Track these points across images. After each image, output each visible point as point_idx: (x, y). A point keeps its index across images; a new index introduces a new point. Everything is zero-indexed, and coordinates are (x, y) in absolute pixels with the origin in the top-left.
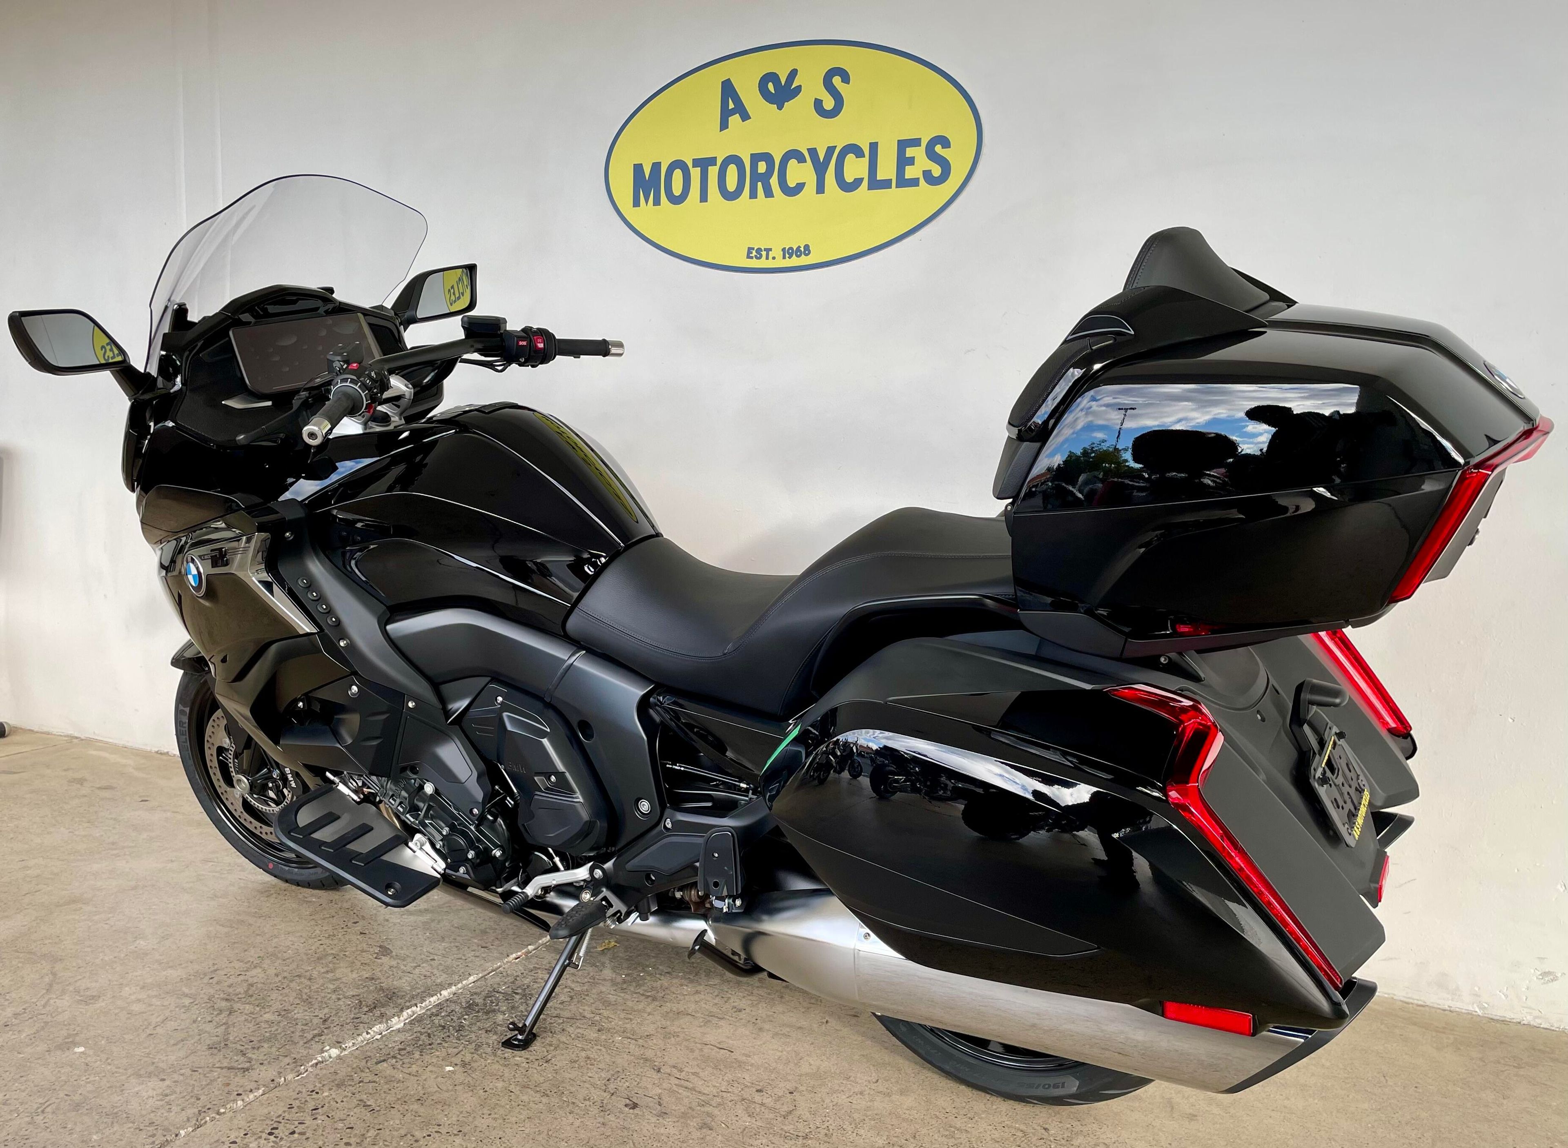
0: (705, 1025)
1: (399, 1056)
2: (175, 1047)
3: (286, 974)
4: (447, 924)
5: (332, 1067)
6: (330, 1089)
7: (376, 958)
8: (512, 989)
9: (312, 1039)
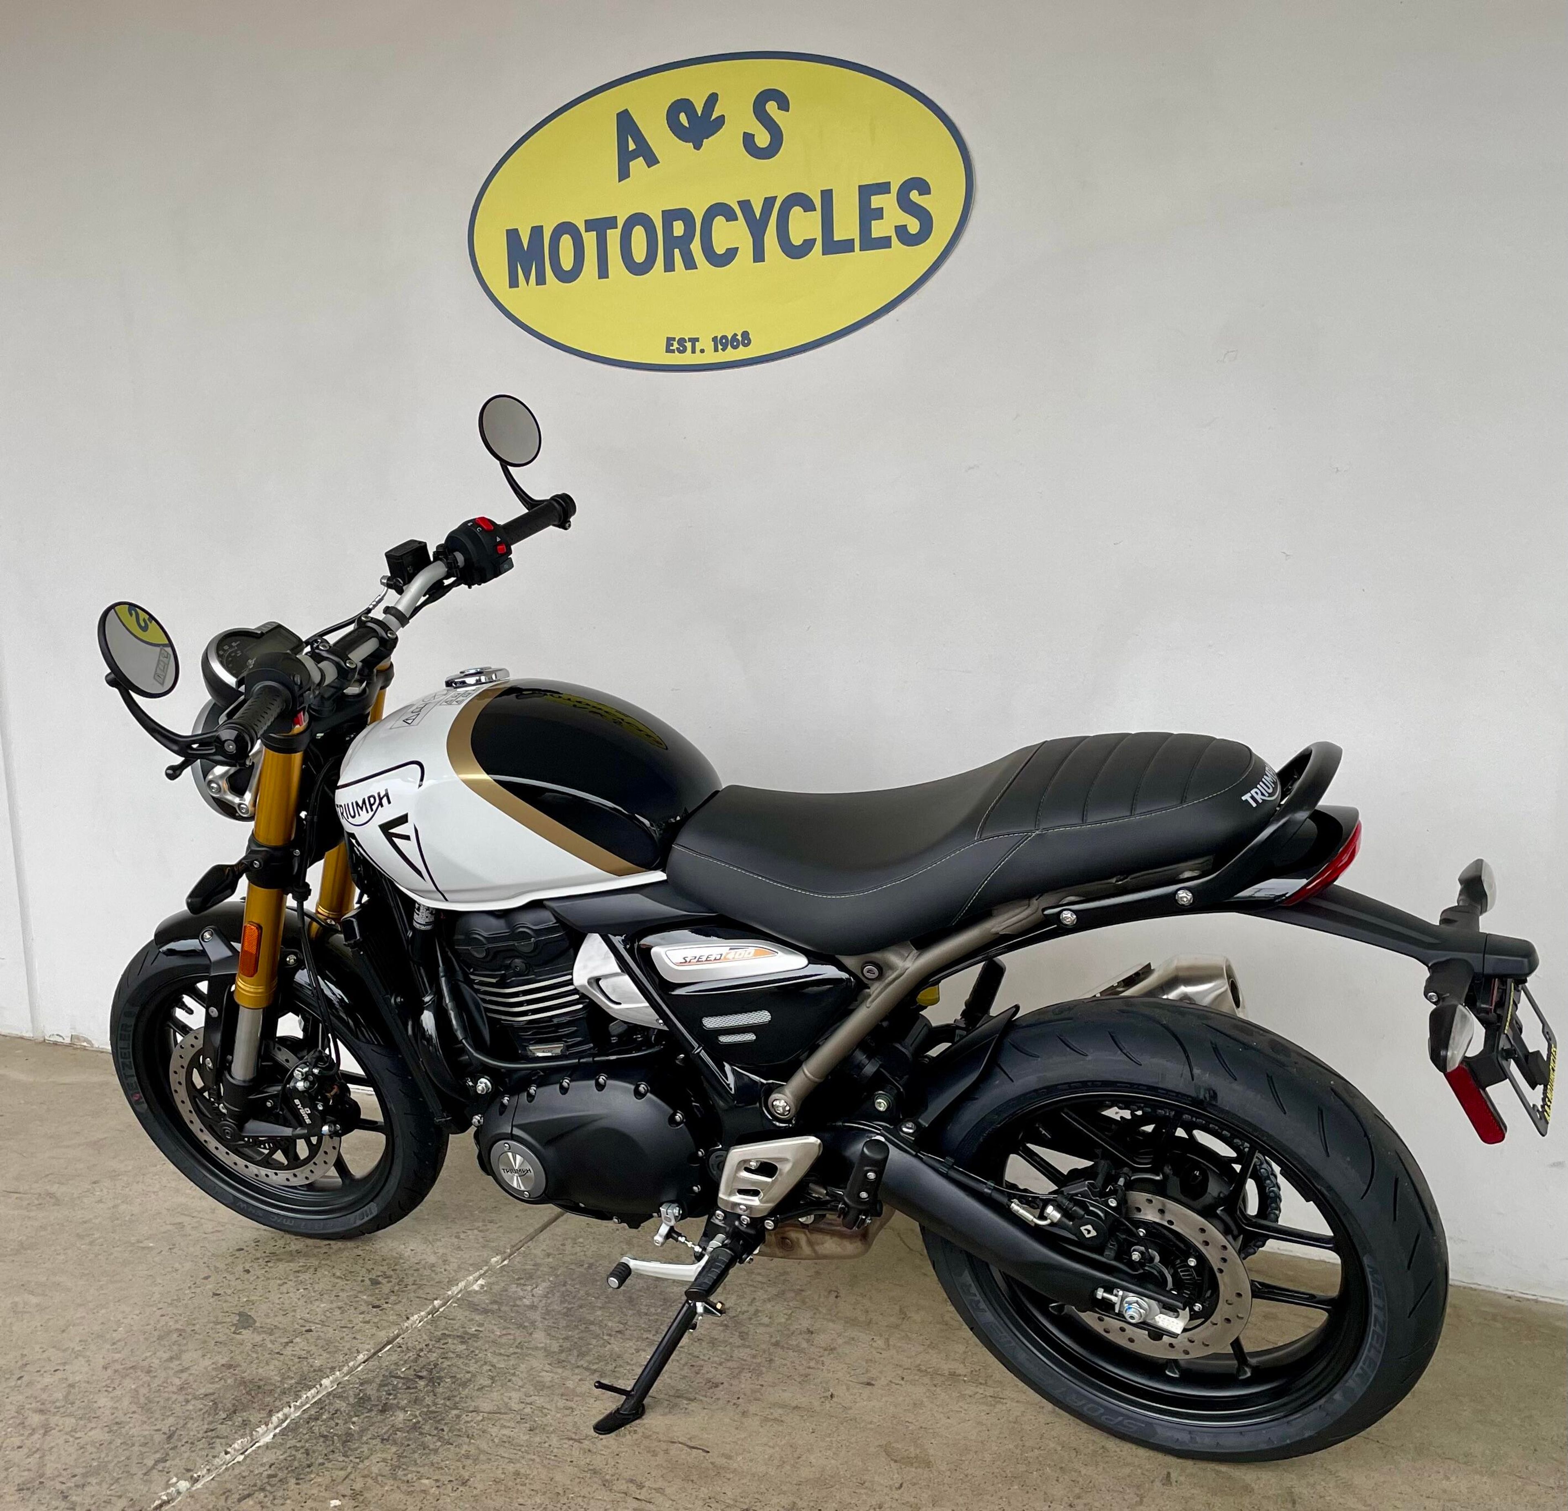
0: (670, 1412)
1: (268, 1488)
7: (234, 1333)
8: (415, 1370)
9: (153, 1468)
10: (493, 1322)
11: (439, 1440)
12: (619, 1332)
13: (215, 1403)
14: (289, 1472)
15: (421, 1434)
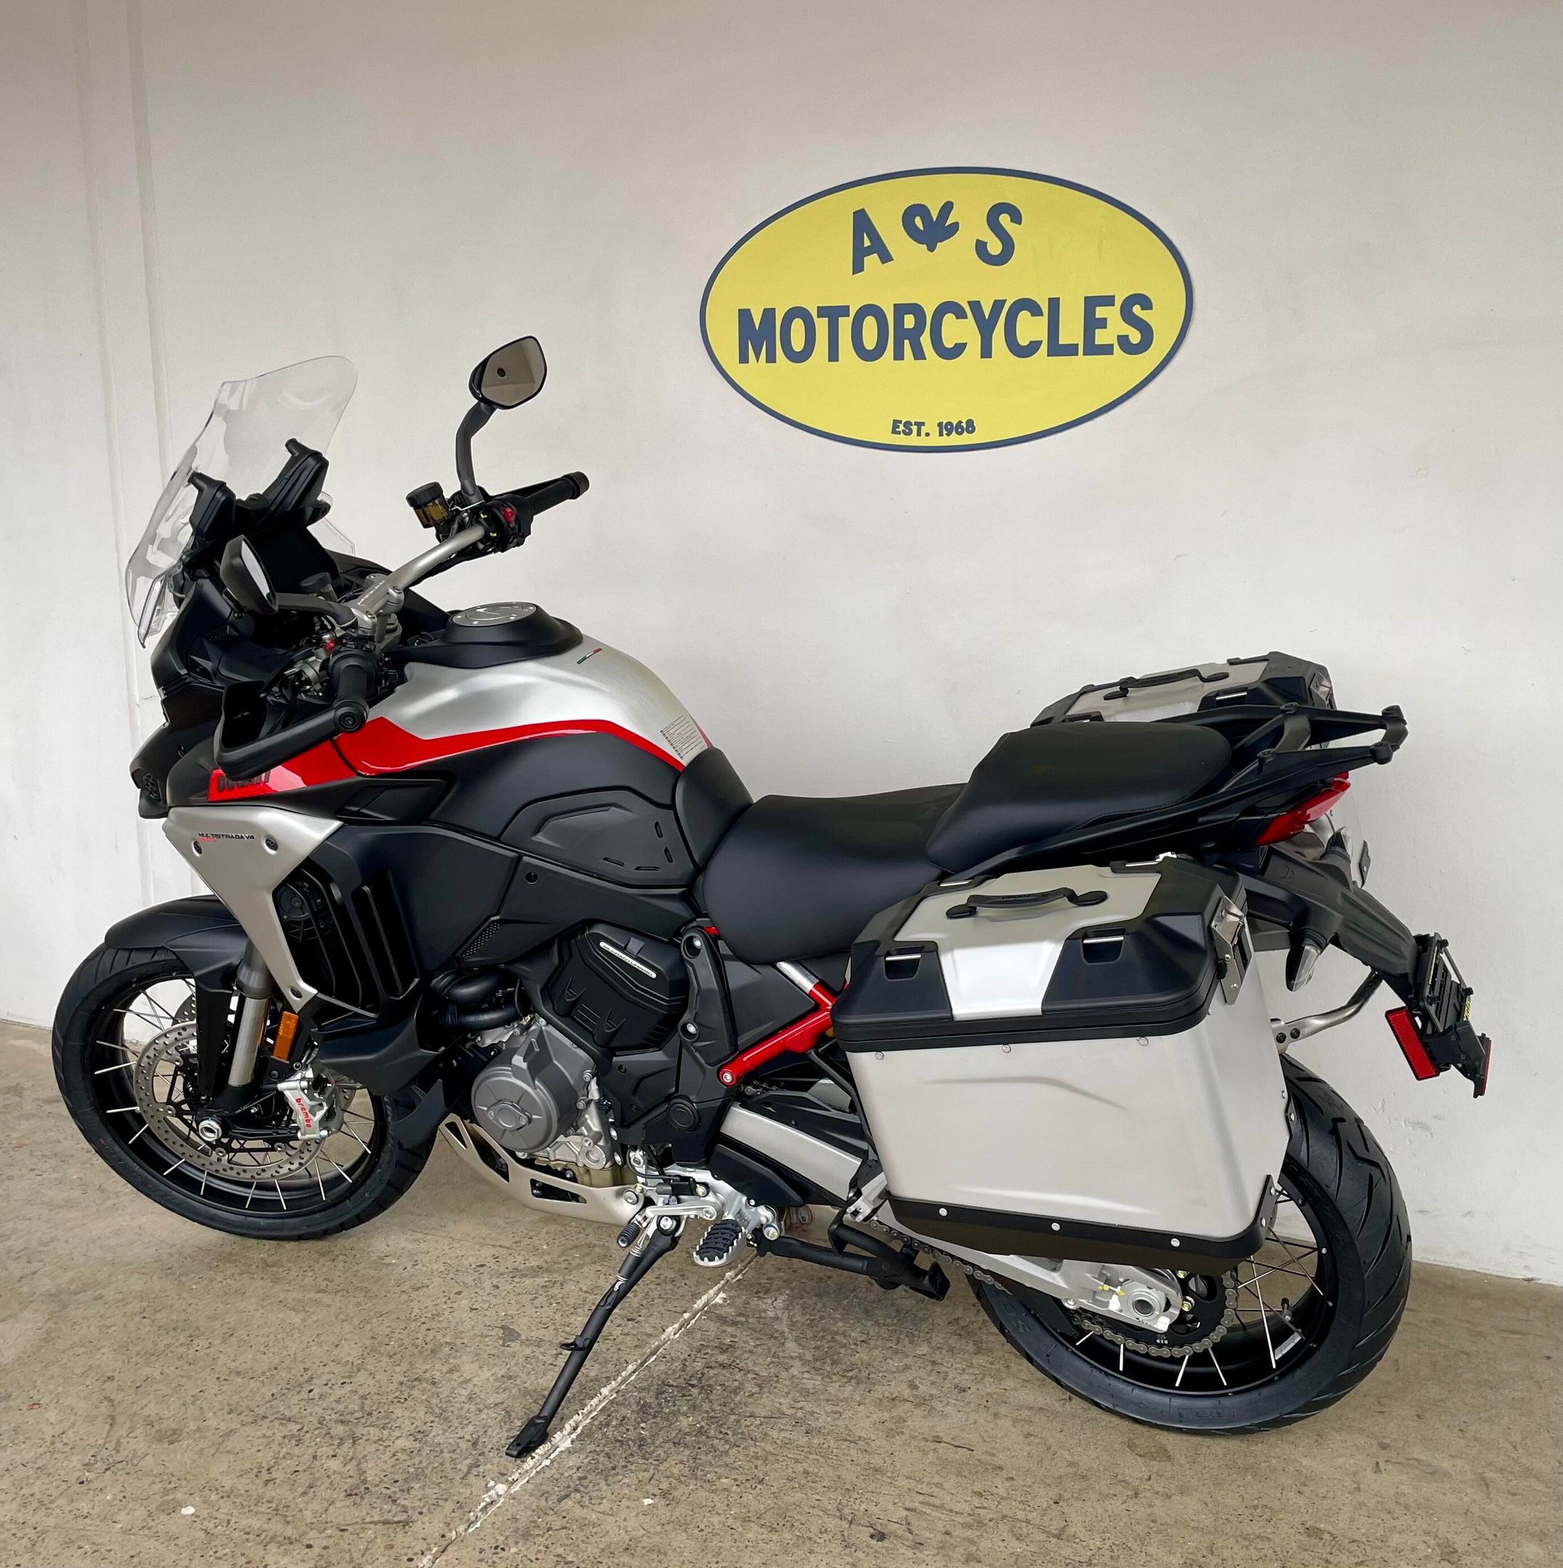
0: (929, 1415)
1: (582, 1489)
2: (306, 1498)
3: (402, 1379)
4: (573, 1288)
5: (507, 1510)
6: (517, 1543)
7: (503, 1346)
8: (685, 1379)
9: (469, 1472)
10: (745, 1333)
11: (726, 1441)
12: (863, 1341)
13: (507, 1412)
14: (596, 1475)
15: (708, 1437)
